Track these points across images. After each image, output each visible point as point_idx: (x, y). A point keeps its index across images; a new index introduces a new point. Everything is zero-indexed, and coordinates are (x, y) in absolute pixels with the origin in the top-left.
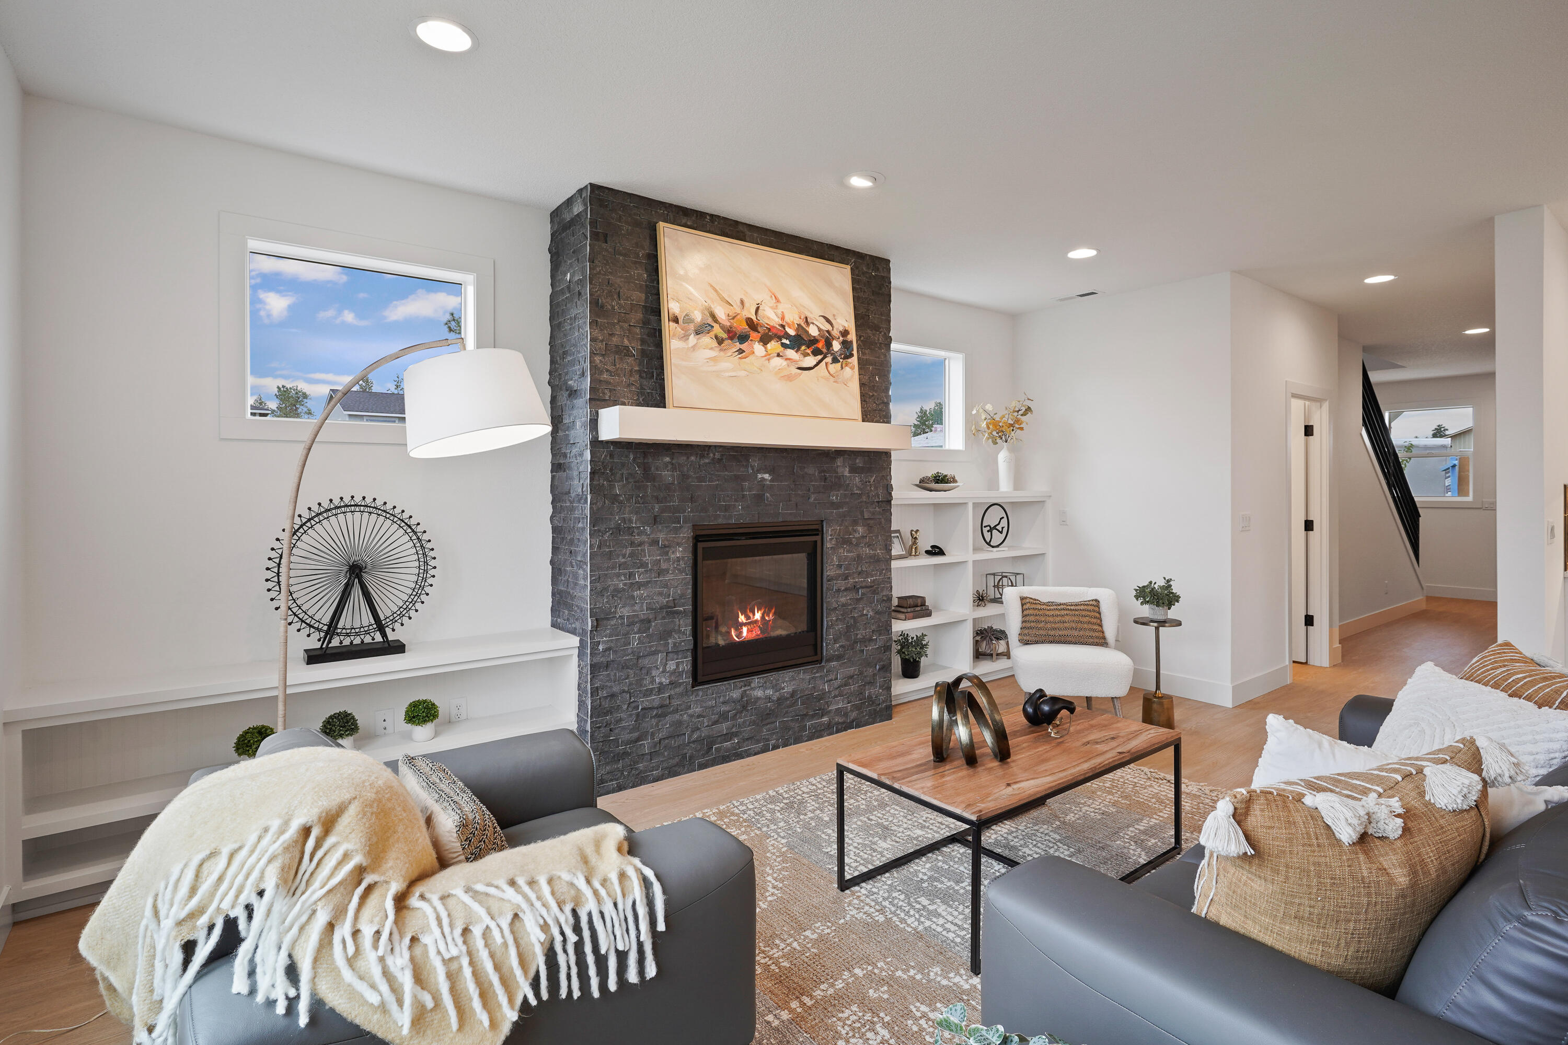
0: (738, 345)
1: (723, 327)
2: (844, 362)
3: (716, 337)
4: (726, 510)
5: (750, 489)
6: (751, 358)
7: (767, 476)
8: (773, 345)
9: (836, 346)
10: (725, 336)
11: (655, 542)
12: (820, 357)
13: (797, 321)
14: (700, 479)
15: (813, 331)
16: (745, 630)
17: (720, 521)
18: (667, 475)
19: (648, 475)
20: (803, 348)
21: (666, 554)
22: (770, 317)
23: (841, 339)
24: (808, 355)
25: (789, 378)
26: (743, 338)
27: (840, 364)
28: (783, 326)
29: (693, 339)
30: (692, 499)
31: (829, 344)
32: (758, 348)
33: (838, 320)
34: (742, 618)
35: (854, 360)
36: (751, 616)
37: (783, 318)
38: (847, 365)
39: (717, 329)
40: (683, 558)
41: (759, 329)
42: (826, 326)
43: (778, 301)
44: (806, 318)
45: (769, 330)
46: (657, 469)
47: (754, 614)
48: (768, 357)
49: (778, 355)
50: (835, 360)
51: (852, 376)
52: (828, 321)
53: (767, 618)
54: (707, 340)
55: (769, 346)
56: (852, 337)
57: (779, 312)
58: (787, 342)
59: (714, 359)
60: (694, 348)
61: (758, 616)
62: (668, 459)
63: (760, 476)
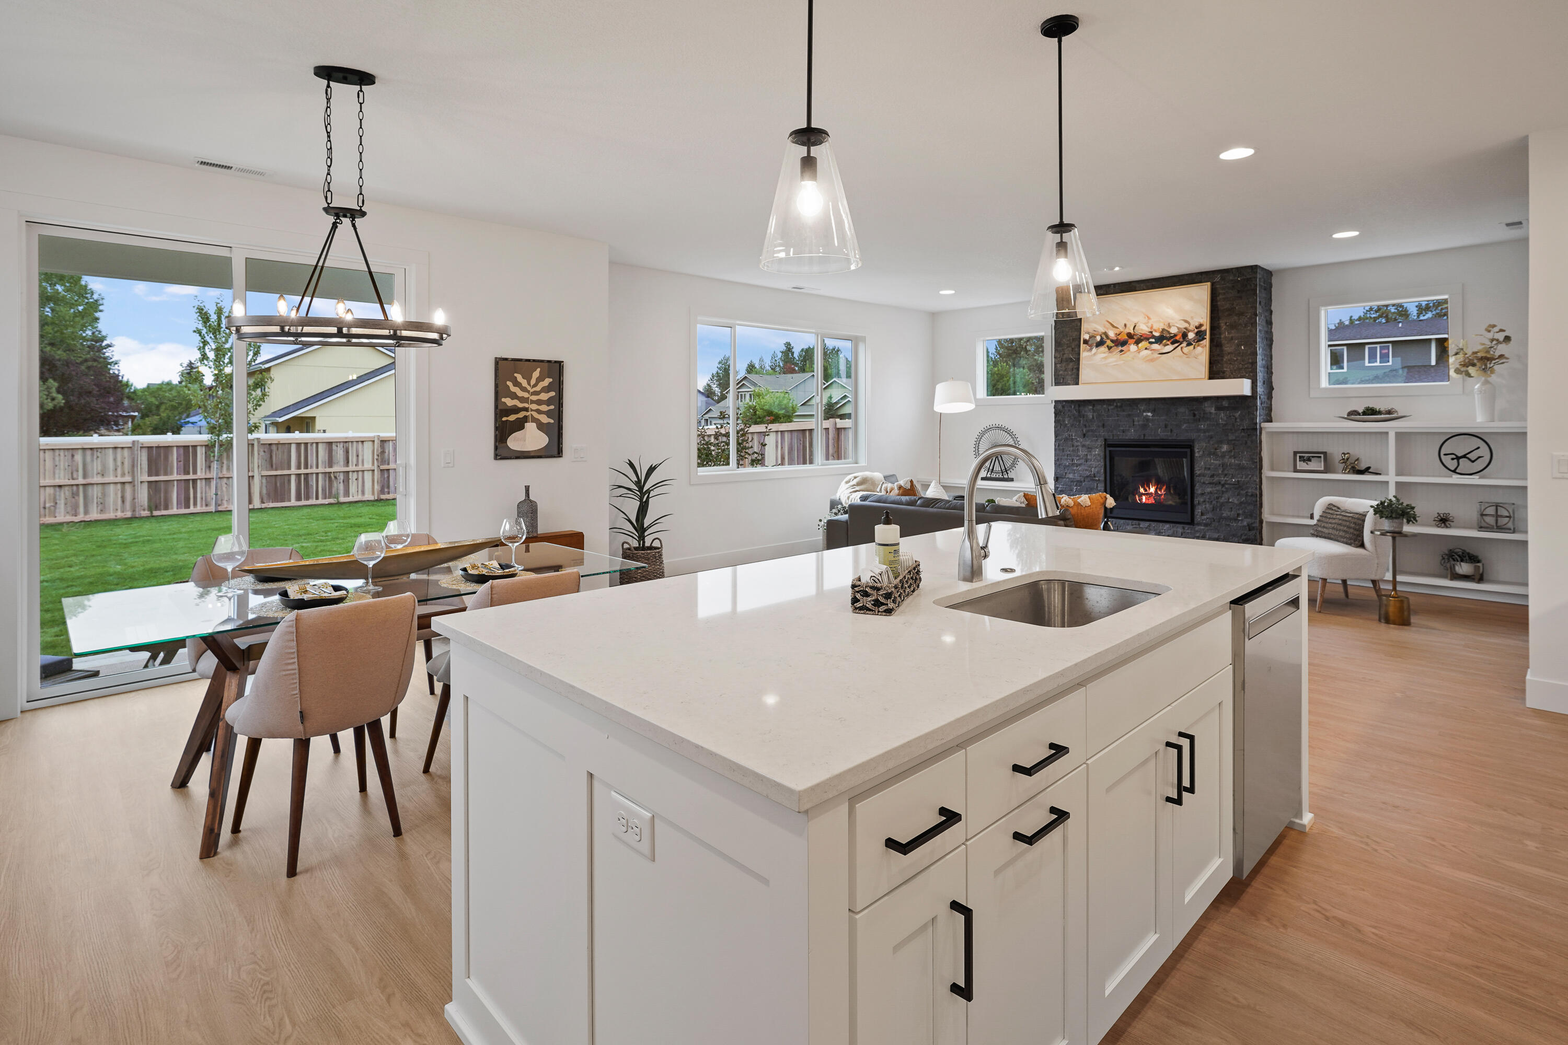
0: (1120, 348)
1: (1112, 341)
2: (1197, 344)
3: (1108, 346)
4: (1123, 432)
5: (1138, 421)
6: (1128, 353)
7: (1149, 414)
8: (1144, 344)
9: (1191, 336)
10: (1112, 344)
11: (1083, 446)
12: (1177, 345)
13: (1161, 326)
14: (1108, 416)
15: (1174, 330)
16: (1144, 498)
17: (1120, 437)
18: (1090, 415)
19: (1080, 415)
20: (1165, 341)
21: (1090, 452)
22: (1143, 329)
23: (1196, 330)
24: (1168, 345)
25: (1152, 360)
26: (1124, 343)
27: (1193, 346)
28: (1151, 332)
29: (1094, 350)
30: (1103, 426)
31: (1185, 335)
32: (1133, 348)
33: (1195, 319)
34: (1142, 490)
35: (1206, 342)
36: (1148, 489)
37: (1152, 328)
38: (1198, 346)
39: (1109, 343)
40: (1098, 455)
41: (1135, 337)
42: (1186, 325)
43: (1149, 318)
44: (1169, 324)
45: (1141, 336)
46: (1085, 412)
47: (1149, 489)
48: (1139, 351)
49: (1146, 349)
50: (1189, 344)
51: (1203, 352)
52: (1186, 321)
53: (1159, 492)
54: (1103, 349)
55: (1140, 345)
56: (1206, 327)
57: (1150, 325)
58: (1153, 340)
59: (1105, 358)
60: (1095, 354)
61: (1152, 490)
62: (1091, 407)
63: (1145, 414)
